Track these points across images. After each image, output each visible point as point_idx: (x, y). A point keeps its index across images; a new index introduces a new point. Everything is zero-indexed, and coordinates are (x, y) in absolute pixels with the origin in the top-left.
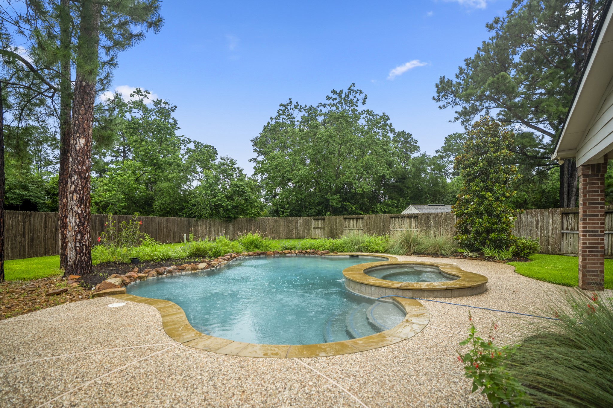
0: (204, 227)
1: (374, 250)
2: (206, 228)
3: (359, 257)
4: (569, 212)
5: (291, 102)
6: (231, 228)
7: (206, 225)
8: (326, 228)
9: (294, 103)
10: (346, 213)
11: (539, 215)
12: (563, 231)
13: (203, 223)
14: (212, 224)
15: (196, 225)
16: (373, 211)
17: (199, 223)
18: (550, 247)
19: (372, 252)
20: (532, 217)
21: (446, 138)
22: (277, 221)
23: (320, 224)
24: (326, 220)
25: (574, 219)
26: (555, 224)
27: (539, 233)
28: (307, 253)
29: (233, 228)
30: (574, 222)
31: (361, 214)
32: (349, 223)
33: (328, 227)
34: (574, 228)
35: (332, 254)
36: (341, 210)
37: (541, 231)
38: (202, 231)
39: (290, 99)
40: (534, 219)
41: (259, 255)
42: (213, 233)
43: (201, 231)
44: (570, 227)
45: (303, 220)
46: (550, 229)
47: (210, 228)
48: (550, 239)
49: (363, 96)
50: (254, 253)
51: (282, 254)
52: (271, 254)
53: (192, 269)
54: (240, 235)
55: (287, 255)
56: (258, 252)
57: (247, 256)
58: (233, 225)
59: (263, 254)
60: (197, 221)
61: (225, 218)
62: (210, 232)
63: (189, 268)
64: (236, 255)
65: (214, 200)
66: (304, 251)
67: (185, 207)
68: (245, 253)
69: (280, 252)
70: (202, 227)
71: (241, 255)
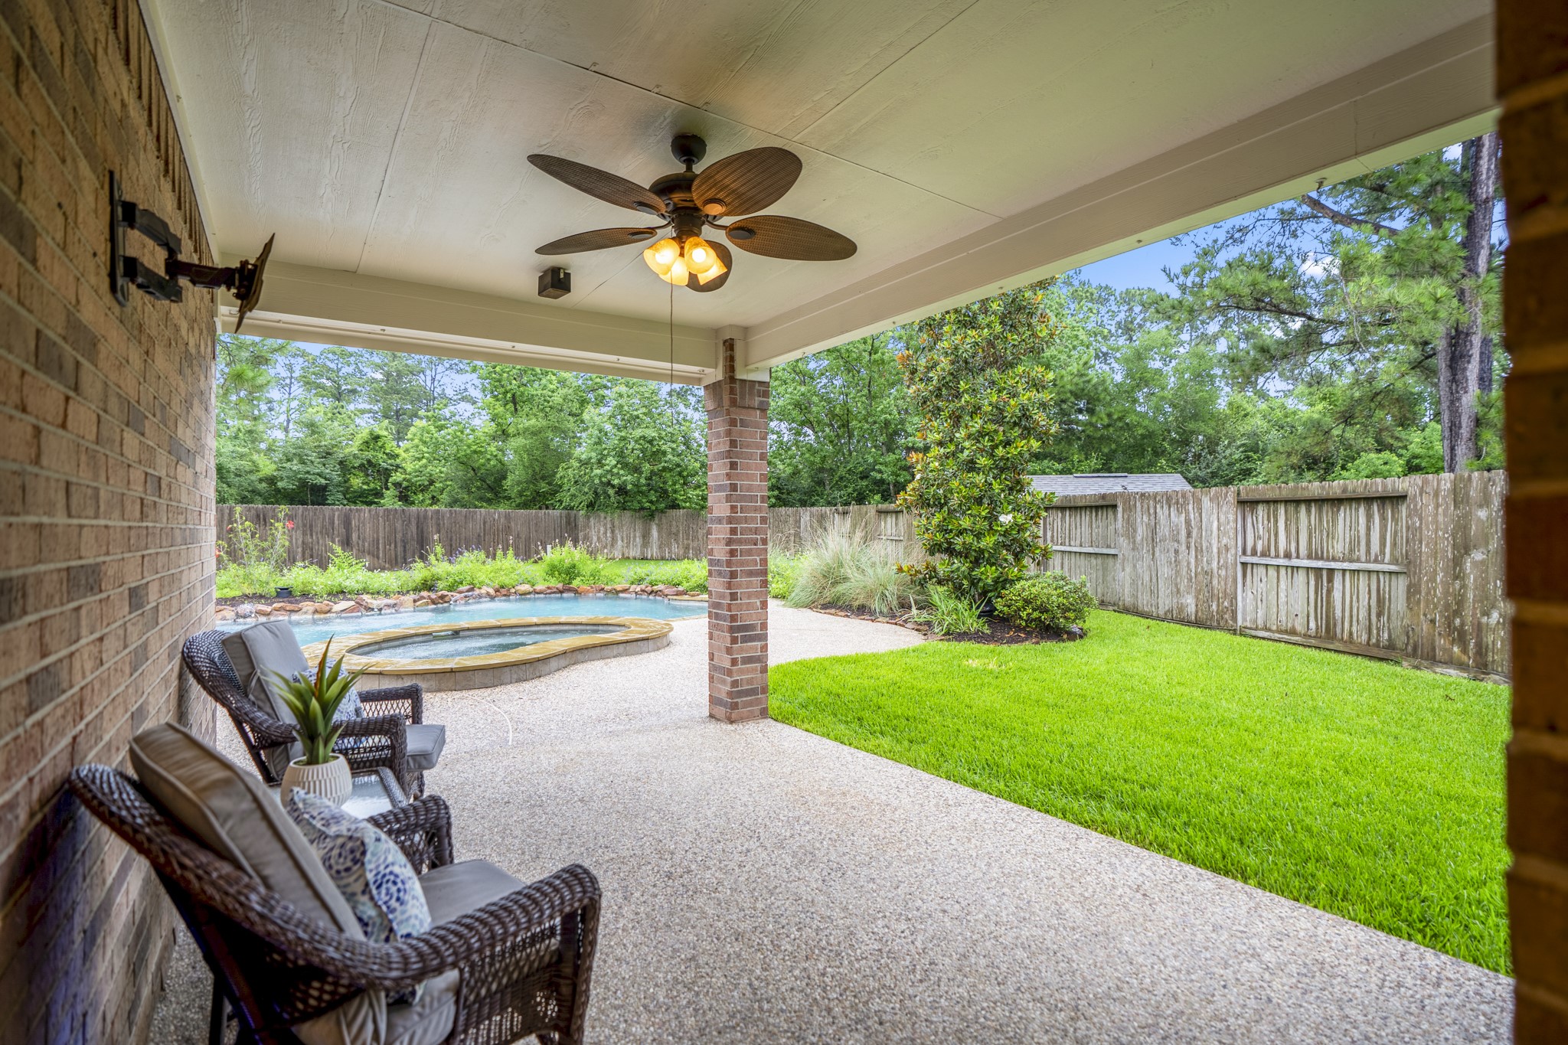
0: (602, 529)
2: (605, 533)
4: (1257, 497)
6: (655, 533)
7: (605, 525)
11: (1191, 507)
12: (1244, 559)
13: (599, 521)
14: (617, 523)
15: (587, 526)
17: (592, 521)
18: (1214, 607)
20: (1179, 513)
25: (1269, 521)
26: (1225, 534)
27: (1193, 561)
30: (1269, 531)
34: (1269, 550)
35: (685, 597)
37: (1196, 557)
38: (599, 538)
40: (1183, 517)
41: (561, 592)
42: (620, 542)
43: (595, 539)
44: (1259, 548)
46: (1215, 550)
47: (613, 532)
48: (1215, 582)
50: (549, 588)
51: (609, 592)
52: (588, 591)
53: (316, 611)
54: (675, 548)
55: (621, 595)
56: (560, 586)
57: (529, 593)
58: (658, 525)
59: (570, 590)
60: (588, 518)
61: (635, 510)
62: (614, 540)
63: (311, 609)
64: (492, 592)
65: (598, 472)
66: (649, 589)
67: (561, 487)
68: (526, 587)
69: (607, 588)
70: (597, 528)
71: (513, 590)
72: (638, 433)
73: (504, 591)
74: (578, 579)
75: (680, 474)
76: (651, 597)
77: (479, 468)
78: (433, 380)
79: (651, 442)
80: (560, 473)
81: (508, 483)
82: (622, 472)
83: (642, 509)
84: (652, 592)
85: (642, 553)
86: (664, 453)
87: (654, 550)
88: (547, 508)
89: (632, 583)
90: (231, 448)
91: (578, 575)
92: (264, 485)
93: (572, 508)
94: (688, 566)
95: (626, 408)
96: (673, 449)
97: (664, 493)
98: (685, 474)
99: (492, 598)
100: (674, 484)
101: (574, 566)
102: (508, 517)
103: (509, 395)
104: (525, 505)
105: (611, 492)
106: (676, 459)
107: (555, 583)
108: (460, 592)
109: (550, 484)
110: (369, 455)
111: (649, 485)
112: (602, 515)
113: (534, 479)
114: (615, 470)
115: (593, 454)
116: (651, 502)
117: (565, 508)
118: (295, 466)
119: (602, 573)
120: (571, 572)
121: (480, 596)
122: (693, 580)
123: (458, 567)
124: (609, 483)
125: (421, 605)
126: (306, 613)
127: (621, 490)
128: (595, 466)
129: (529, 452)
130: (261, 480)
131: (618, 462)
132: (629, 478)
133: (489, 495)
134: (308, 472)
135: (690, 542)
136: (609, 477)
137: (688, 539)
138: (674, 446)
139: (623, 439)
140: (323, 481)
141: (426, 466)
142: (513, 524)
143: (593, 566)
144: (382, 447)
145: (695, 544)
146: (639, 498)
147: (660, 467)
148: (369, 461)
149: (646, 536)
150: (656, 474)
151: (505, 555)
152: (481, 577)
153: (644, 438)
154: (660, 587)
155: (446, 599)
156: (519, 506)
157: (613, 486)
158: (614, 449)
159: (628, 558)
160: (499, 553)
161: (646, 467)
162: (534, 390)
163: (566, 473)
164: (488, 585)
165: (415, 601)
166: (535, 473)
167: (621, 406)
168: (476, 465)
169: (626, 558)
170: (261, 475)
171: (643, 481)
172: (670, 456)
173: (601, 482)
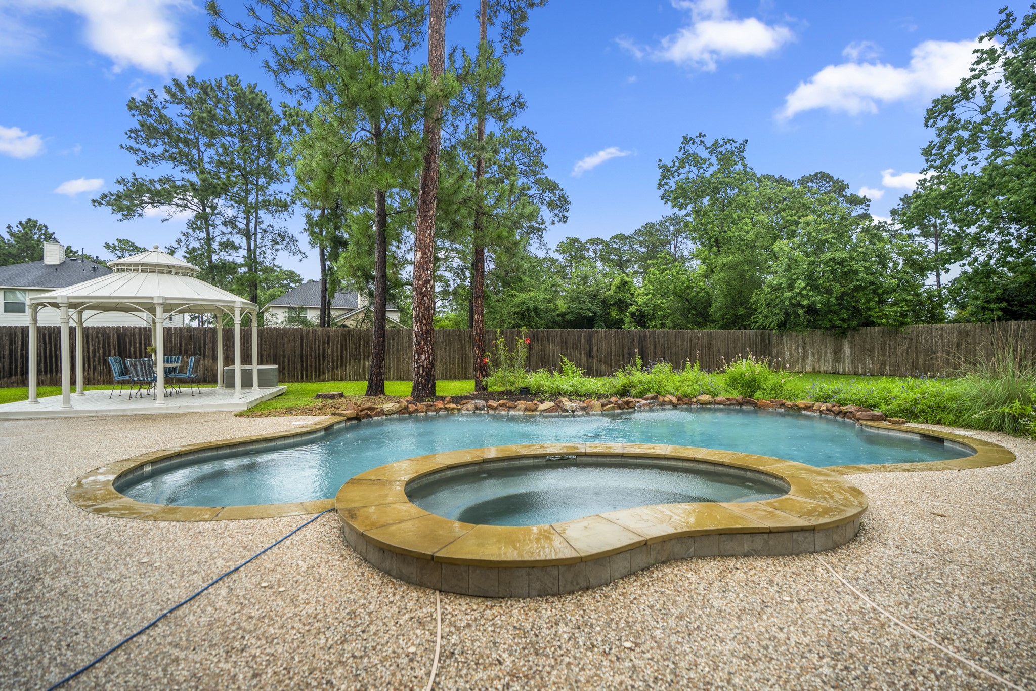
0: (794, 346)
2: (797, 349)
6: (847, 349)
7: (797, 342)
13: (791, 339)
14: (808, 340)
15: (780, 343)
17: (784, 339)
22: (967, 333)
29: (851, 348)
35: (885, 423)
38: (791, 354)
42: (811, 358)
43: (787, 354)
47: (804, 348)
50: (728, 399)
51: (791, 407)
52: (768, 405)
53: (526, 409)
54: (869, 364)
55: (804, 412)
56: (739, 397)
57: (710, 403)
58: (850, 342)
59: (749, 403)
60: (781, 336)
61: (826, 328)
62: (805, 356)
63: (523, 407)
64: (674, 400)
65: (788, 294)
66: (836, 408)
67: (756, 310)
68: (707, 398)
69: (789, 403)
70: (789, 346)
71: (694, 400)
72: (828, 255)
73: (686, 400)
74: (759, 392)
75: (874, 292)
76: (838, 418)
77: (692, 299)
78: (675, 247)
79: (841, 263)
80: (754, 298)
81: (712, 309)
82: (811, 293)
83: (834, 327)
84: (839, 413)
85: (834, 367)
86: (856, 273)
87: (846, 365)
88: (745, 328)
89: (817, 400)
90: (542, 296)
91: (759, 388)
92: (560, 318)
93: (764, 328)
94: (888, 386)
95: (814, 234)
96: (866, 268)
97: (856, 312)
98: (880, 291)
99: (675, 406)
100: (868, 301)
101: (754, 380)
102: (710, 336)
103: (712, 240)
104: (726, 327)
105: (801, 312)
106: (869, 277)
107: (736, 395)
108: (646, 399)
109: (746, 308)
110: (620, 295)
111: (840, 304)
112: (794, 333)
113: (733, 305)
114: (804, 292)
115: (784, 280)
116: (843, 320)
117: (758, 328)
118: (575, 305)
119: (785, 388)
120: (751, 385)
121: (663, 404)
122: (896, 403)
123: (649, 377)
124: (799, 305)
125: (607, 409)
126: (519, 410)
127: (811, 310)
128: (786, 290)
129: (727, 282)
130: (558, 315)
131: (807, 285)
132: (818, 298)
133: (699, 320)
134: (582, 309)
135: (887, 358)
136: (799, 298)
137: (884, 355)
138: (867, 264)
139: (811, 263)
140: (591, 314)
141: (651, 299)
142: (714, 342)
143: (775, 380)
144: (629, 289)
145: (893, 360)
146: (830, 317)
147: (852, 286)
148: (620, 299)
149: (837, 352)
150: (848, 294)
151: (692, 366)
152: (670, 386)
153: (833, 259)
154: (851, 407)
155: (631, 405)
156: (722, 327)
157: (803, 307)
158: (803, 274)
159: (820, 372)
160: (688, 365)
161: (837, 288)
162: (733, 233)
163: (759, 298)
164: (672, 394)
165: (603, 405)
166: (734, 301)
167: (809, 233)
168: (690, 297)
169: (816, 372)
170: (558, 312)
171: (833, 300)
172: (862, 275)
173: (791, 303)
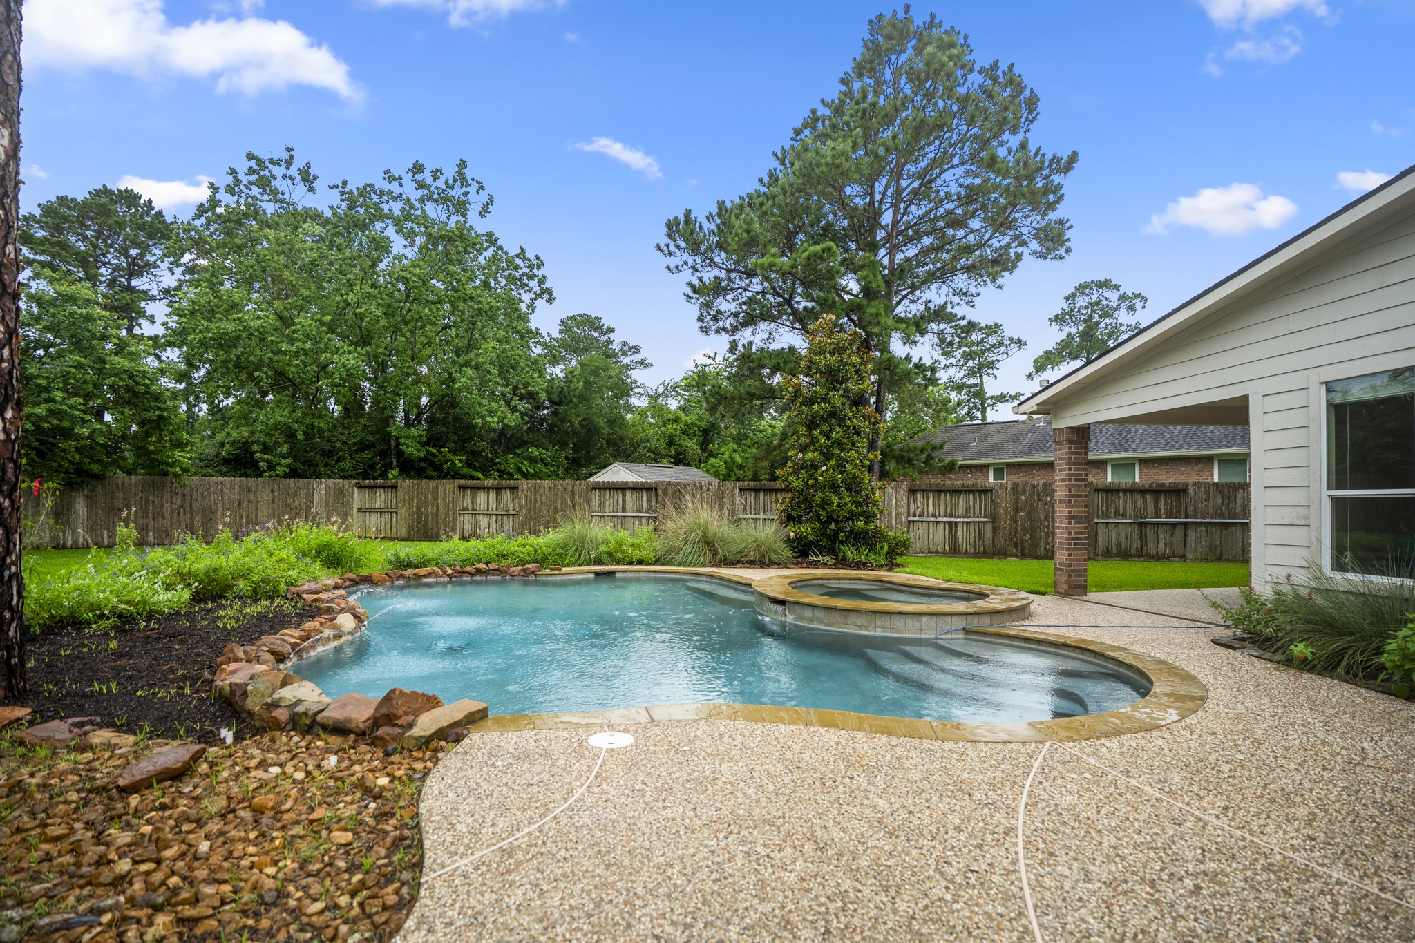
1: (635, 559)
3: (618, 575)
4: (918, 488)
5: (292, 157)
6: (82, 509)
8: (404, 512)
9: (299, 163)
10: (435, 473)
12: (909, 519)
16: (499, 471)
19: (631, 563)
21: (563, 322)
23: (381, 498)
24: (401, 493)
25: (924, 499)
26: (900, 506)
28: (479, 571)
29: (88, 507)
30: (923, 505)
31: (479, 479)
32: (473, 499)
33: (410, 507)
34: (923, 514)
35: (547, 571)
36: (423, 465)
39: (289, 150)
41: (356, 584)
44: (918, 513)
45: (328, 488)
46: (894, 514)
49: (484, 198)
58: (88, 498)
85: (55, 538)
87: (79, 533)
145: (158, 524)
149: (61, 514)
